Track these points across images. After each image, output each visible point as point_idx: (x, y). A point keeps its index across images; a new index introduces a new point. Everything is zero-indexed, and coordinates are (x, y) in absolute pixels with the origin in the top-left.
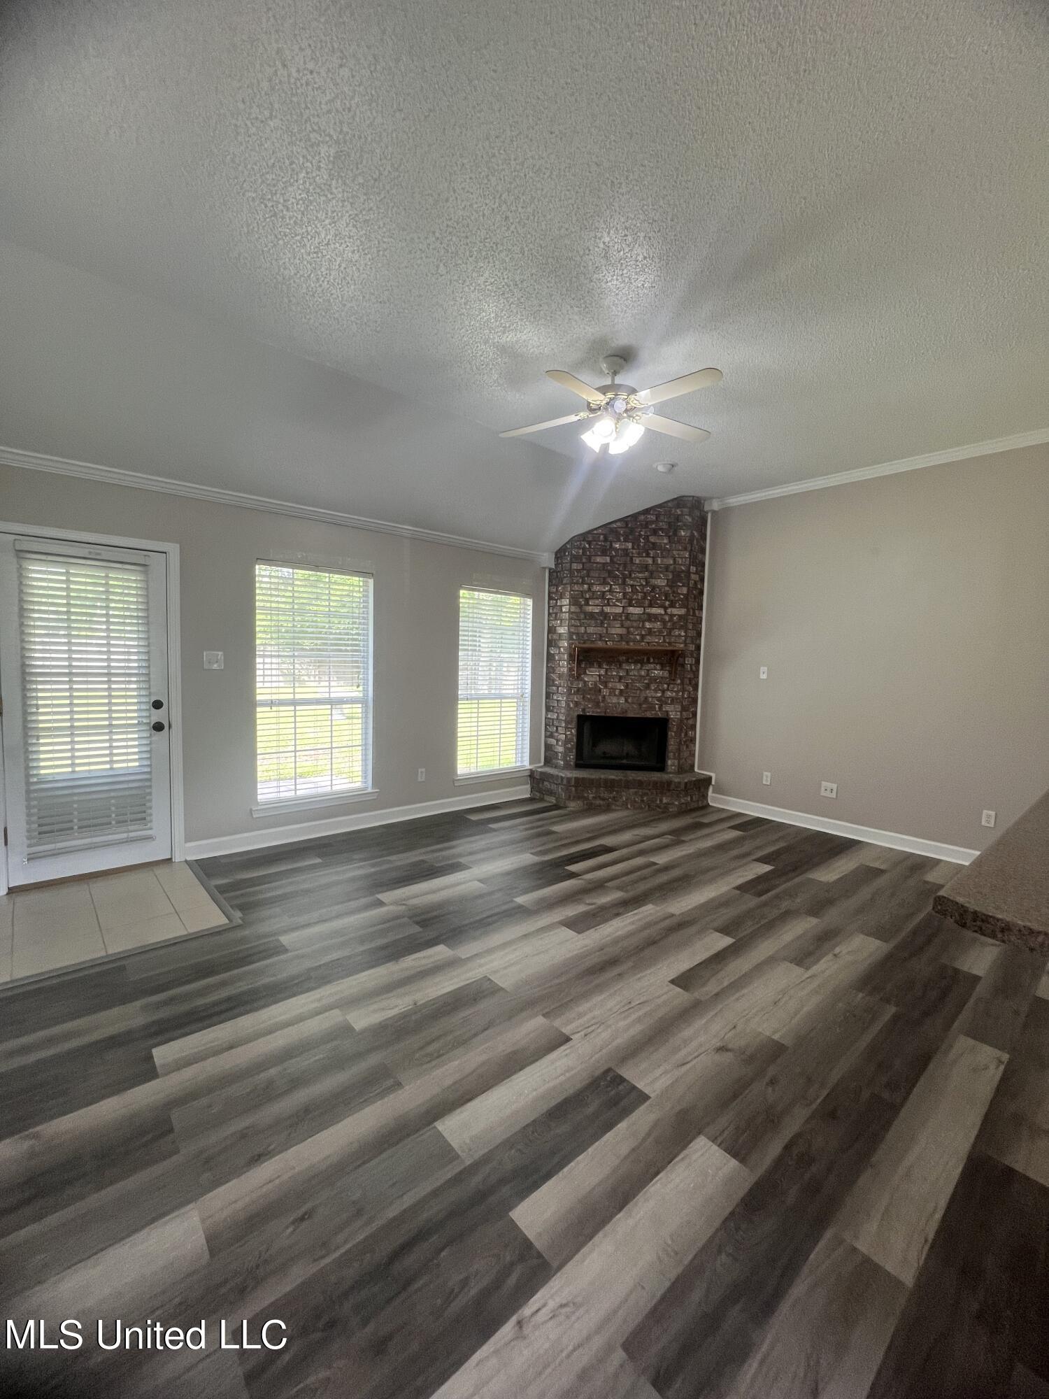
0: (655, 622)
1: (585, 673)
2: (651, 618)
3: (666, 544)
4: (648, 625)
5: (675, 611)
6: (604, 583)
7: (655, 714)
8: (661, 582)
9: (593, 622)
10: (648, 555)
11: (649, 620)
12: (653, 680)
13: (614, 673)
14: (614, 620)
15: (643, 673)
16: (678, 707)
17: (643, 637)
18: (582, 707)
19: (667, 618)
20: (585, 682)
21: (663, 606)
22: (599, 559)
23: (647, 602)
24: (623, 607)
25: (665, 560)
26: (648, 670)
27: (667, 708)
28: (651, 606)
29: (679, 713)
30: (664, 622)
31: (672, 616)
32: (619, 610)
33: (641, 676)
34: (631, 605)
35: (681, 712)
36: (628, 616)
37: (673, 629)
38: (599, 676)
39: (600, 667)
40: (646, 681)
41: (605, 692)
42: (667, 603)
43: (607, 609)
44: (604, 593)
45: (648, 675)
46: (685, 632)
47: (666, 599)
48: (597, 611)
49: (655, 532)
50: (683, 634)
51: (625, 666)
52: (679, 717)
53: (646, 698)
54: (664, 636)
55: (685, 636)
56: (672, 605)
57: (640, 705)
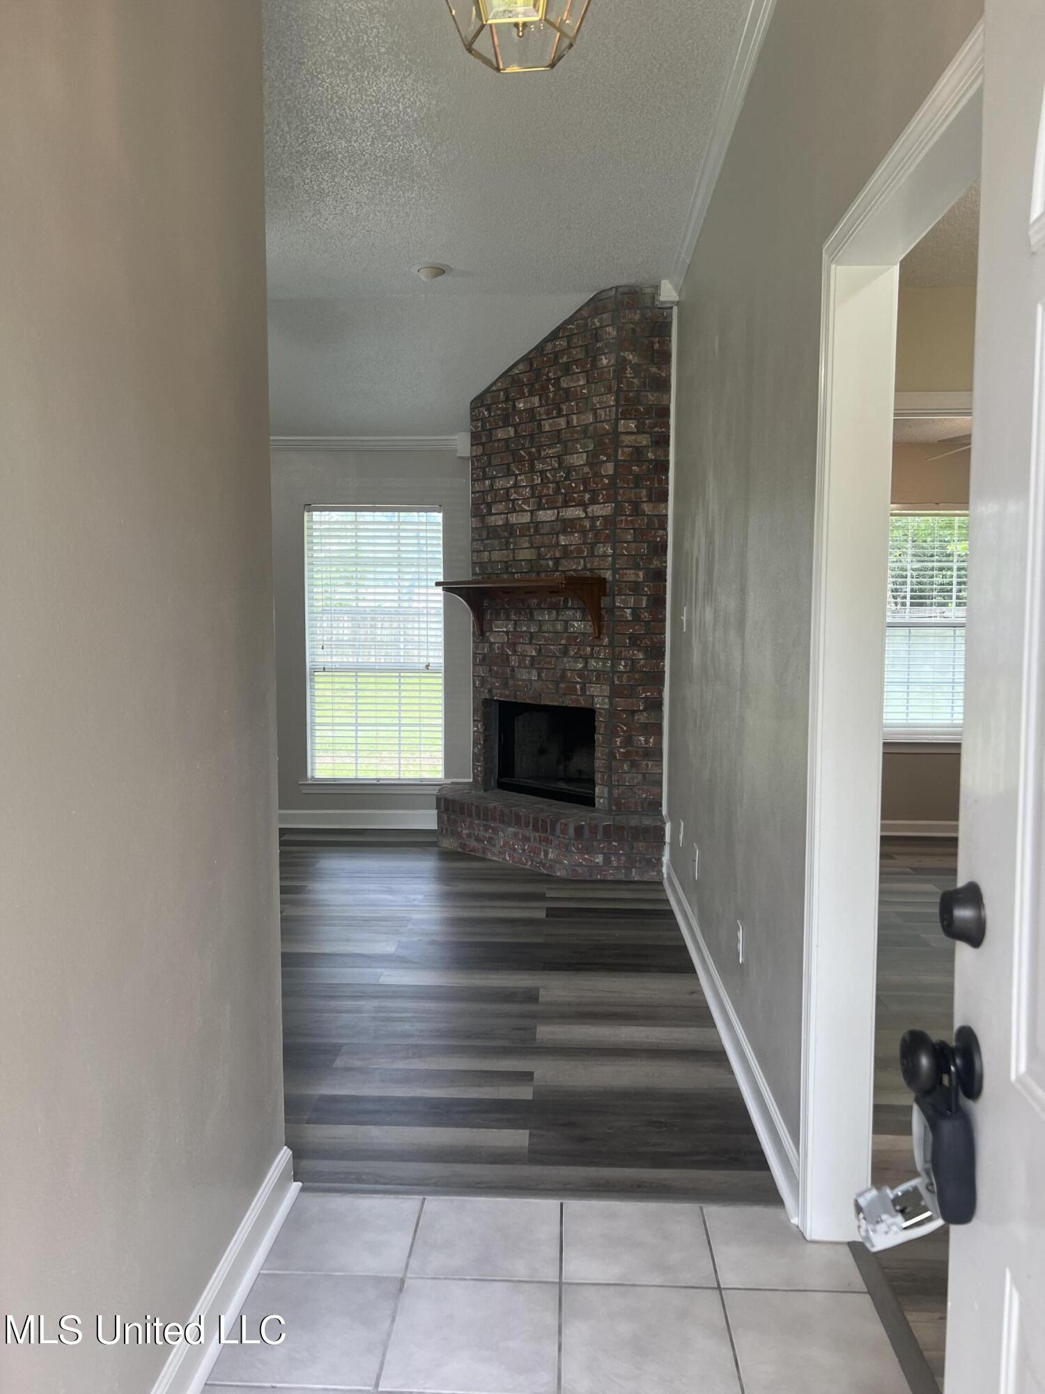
0: (572, 533)
1: (491, 630)
2: (568, 526)
3: (583, 387)
4: (563, 540)
5: (596, 510)
6: (509, 473)
7: (577, 700)
8: (578, 459)
9: (496, 542)
10: (560, 415)
11: (564, 532)
12: (572, 639)
13: (524, 629)
14: (522, 535)
15: (559, 627)
16: (606, 690)
17: (557, 561)
18: (489, 686)
19: (587, 524)
20: (492, 644)
21: (584, 506)
22: (500, 434)
23: (560, 498)
24: (532, 512)
25: (583, 417)
26: (566, 622)
27: (594, 690)
28: (566, 505)
29: (607, 700)
30: (584, 532)
31: (594, 519)
32: (526, 518)
33: (556, 632)
34: (540, 507)
35: (611, 697)
36: (537, 525)
37: (596, 543)
38: (507, 633)
39: (508, 618)
40: (563, 642)
41: (514, 661)
42: (587, 496)
43: (513, 519)
44: (507, 490)
45: (566, 630)
46: (614, 548)
47: (585, 490)
48: (500, 523)
49: (567, 369)
50: (610, 551)
51: (538, 616)
52: (607, 707)
53: (564, 671)
54: (584, 558)
55: (613, 555)
56: (594, 501)
57: (557, 684)
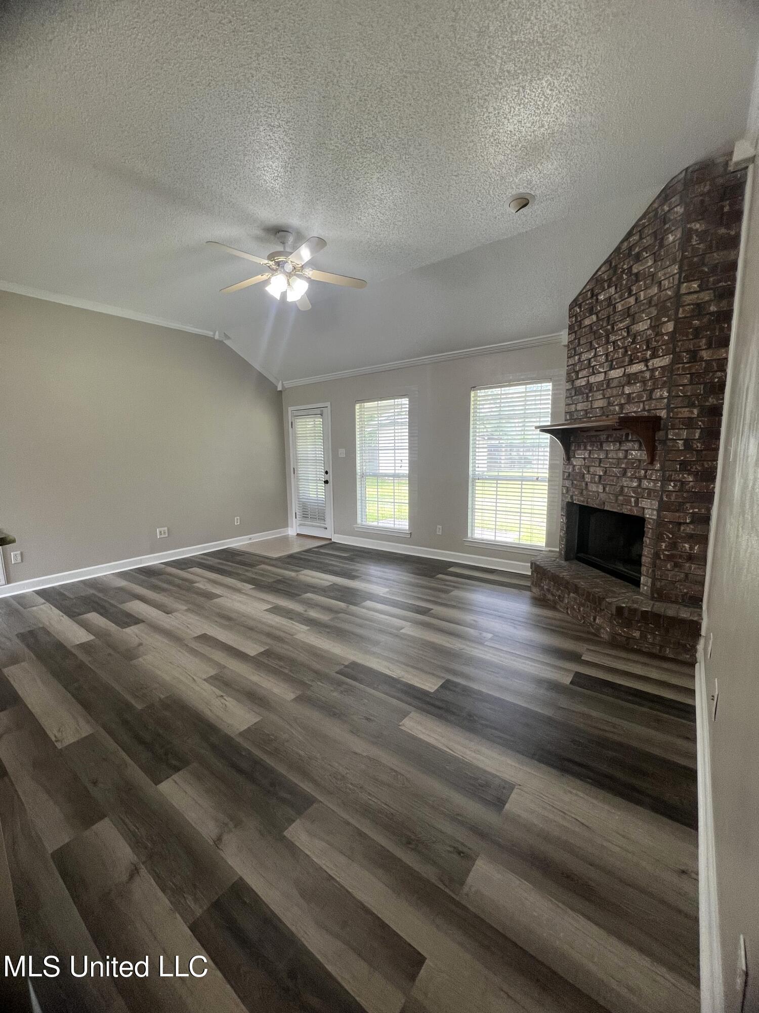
0: (635, 383)
1: (574, 457)
2: (630, 379)
3: (650, 267)
4: (627, 390)
5: (657, 363)
6: (592, 347)
7: (631, 510)
8: (642, 326)
9: (580, 397)
10: (630, 295)
11: (629, 383)
12: (631, 463)
13: (596, 456)
14: (598, 390)
15: (621, 455)
16: (656, 504)
17: (622, 406)
18: (571, 494)
19: (647, 375)
20: (574, 466)
21: (646, 361)
22: (587, 322)
23: (627, 359)
24: (605, 372)
25: (649, 291)
26: (626, 451)
27: (644, 503)
28: (631, 363)
29: (655, 513)
30: (644, 382)
31: (653, 370)
32: (601, 377)
33: (619, 459)
34: (612, 368)
35: (659, 510)
36: (609, 381)
37: (654, 389)
38: (584, 459)
39: (585, 449)
40: (623, 466)
41: (588, 478)
42: (649, 353)
43: (592, 379)
44: (589, 360)
45: (626, 457)
46: (669, 392)
47: (648, 348)
48: (584, 383)
49: (638, 258)
50: (666, 394)
51: (605, 447)
52: (655, 517)
53: (622, 487)
54: (643, 402)
55: (668, 398)
56: (654, 356)
57: (617, 496)
